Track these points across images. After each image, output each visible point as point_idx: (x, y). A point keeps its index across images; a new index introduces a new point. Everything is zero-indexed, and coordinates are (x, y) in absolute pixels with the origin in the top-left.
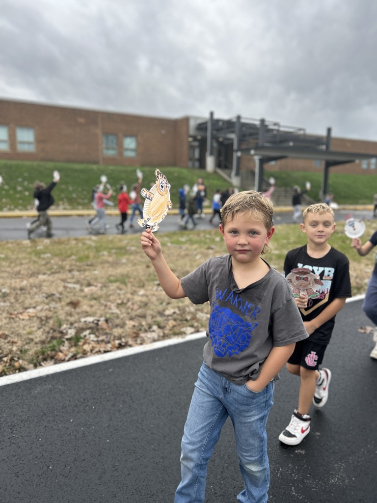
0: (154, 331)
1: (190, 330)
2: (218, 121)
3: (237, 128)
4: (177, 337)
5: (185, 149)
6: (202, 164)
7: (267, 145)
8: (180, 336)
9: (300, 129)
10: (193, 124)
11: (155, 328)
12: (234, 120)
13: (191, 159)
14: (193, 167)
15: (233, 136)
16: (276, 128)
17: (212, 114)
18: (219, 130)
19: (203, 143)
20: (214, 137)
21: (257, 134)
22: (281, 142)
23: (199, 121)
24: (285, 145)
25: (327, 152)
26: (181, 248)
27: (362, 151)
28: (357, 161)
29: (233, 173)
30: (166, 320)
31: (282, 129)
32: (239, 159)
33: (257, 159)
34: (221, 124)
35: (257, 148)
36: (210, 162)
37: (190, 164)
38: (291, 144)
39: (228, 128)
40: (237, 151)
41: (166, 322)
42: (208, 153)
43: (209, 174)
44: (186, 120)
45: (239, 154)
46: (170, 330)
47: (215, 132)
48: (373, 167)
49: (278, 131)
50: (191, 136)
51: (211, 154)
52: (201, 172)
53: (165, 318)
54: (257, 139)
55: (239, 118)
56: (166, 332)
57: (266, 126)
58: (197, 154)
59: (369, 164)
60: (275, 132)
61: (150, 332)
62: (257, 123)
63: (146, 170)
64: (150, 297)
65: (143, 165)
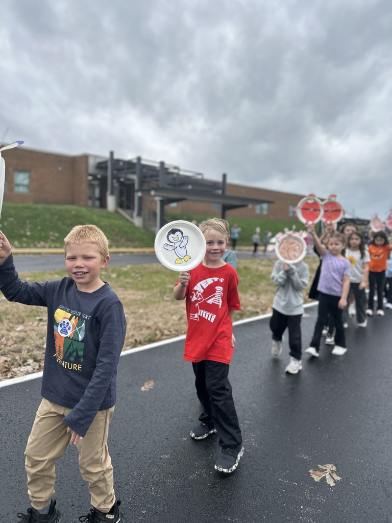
2: (118, 161)
5: (84, 187)
6: (103, 204)
7: (167, 187)
9: (199, 174)
10: (92, 162)
12: (135, 161)
13: (91, 197)
14: (94, 206)
15: (134, 177)
16: (176, 171)
17: (112, 154)
18: (119, 170)
19: (103, 183)
20: (114, 177)
21: (157, 176)
22: (180, 185)
23: (99, 160)
24: (184, 188)
25: (223, 196)
27: (255, 197)
28: (250, 206)
29: (135, 213)
31: (182, 173)
32: (140, 199)
33: (158, 199)
34: (121, 164)
35: (157, 189)
36: (111, 201)
37: (90, 203)
38: (190, 187)
39: (129, 168)
40: (138, 191)
42: (108, 192)
43: (109, 213)
44: (85, 158)
45: (140, 194)
47: (115, 172)
48: (265, 212)
49: (178, 174)
50: (90, 175)
51: (112, 193)
52: (102, 212)
54: (157, 181)
55: (139, 159)
57: (166, 169)
58: (97, 192)
59: (262, 209)
60: (175, 176)
62: (157, 165)
63: (40, 206)
64: (29, 332)
65: (37, 202)
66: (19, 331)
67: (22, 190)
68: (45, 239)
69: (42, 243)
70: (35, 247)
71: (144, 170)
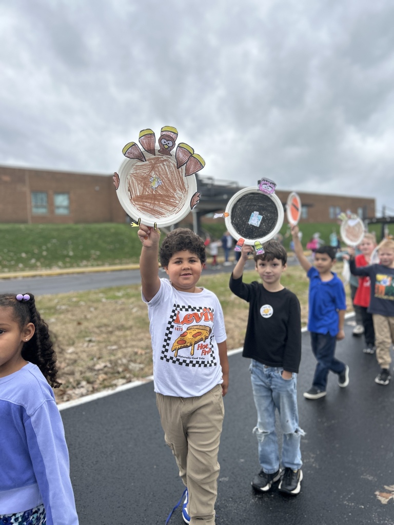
0: (82, 387)
1: (121, 381)
4: (106, 389)
8: (111, 388)
9: (233, 183)
11: (84, 383)
22: (215, 195)
24: (219, 198)
26: (116, 302)
30: (96, 375)
31: (216, 183)
33: (194, 212)
38: (225, 197)
41: (96, 377)
46: (101, 384)
49: (212, 185)
53: (95, 373)
56: (96, 386)
57: (201, 180)
61: (78, 388)
63: (80, 226)
64: (80, 354)
65: (77, 222)
66: (71, 353)
67: (62, 212)
68: (87, 258)
69: (85, 262)
70: (78, 266)
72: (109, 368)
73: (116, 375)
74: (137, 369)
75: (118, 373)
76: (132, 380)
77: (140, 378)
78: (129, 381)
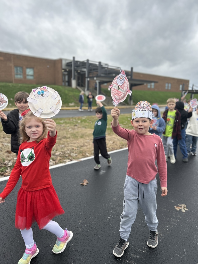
1: (67, 160)
2: (77, 62)
3: (87, 66)
4: (62, 163)
5: (60, 75)
6: (70, 84)
7: (102, 75)
9: (118, 68)
10: (64, 63)
12: (86, 62)
13: (64, 81)
14: (65, 85)
15: (85, 70)
16: (106, 66)
17: (74, 58)
18: (78, 66)
19: (70, 73)
20: (76, 70)
21: (97, 69)
22: (109, 74)
23: (67, 62)
24: (111, 75)
25: (131, 79)
26: (61, 126)
27: (148, 79)
28: (145, 84)
29: (86, 89)
30: (56, 157)
32: (88, 82)
33: (97, 82)
34: (79, 63)
35: (97, 76)
36: (74, 83)
37: (63, 84)
38: (114, 75)
39: (82, 66)
40: (87, 78)
41: (56, 158)
42: (72, 78)
43: (73, 89)
44: (60, 60)
46: (59, 161)
47: (76, 68)
48: (153, 87)
49: (108, 68)
50: (63, 69)
51: (74, 79)
52: (69, 88)
54: (97, 72)
55: (88, 60)
56: (57, 162)
57: (102, 65)
58: (67, 78)
59: (151, 86)
60: (106, 69)
62: (97, 64)
67: (30, 78)
71: (91, 66)
72: (62, 155)
73: (65, 158)
74: (74, 156)
75: (66, 157)
76: (73, 160)
77: (76, 160)
78: (71, 161)
